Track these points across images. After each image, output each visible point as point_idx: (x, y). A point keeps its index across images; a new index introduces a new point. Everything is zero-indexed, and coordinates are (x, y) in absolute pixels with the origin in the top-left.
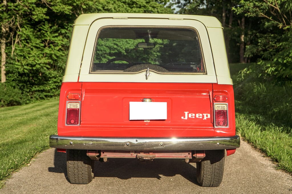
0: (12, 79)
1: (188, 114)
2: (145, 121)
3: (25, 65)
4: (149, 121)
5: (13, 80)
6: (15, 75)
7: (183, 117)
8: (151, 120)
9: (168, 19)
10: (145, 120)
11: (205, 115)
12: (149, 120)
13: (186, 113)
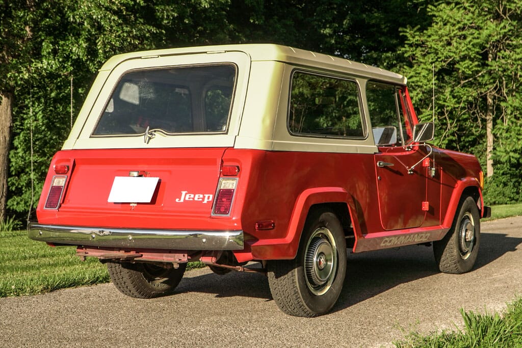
0: (501, 172)
1: (186, 194)
2: (131, 205)
3: (511, 151)
4: (136, 205)
5: (503, 174)
6: (505, 166)
7: (178, 199)
8: (138, 203)
9: (206, 53)
10: (132, 203)
11: (207, 196)
12: (135, 203)
13: (184, 193)
